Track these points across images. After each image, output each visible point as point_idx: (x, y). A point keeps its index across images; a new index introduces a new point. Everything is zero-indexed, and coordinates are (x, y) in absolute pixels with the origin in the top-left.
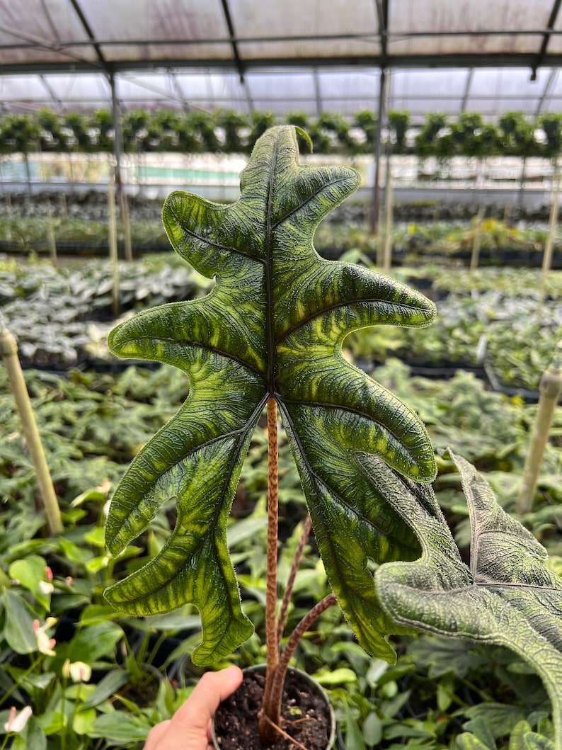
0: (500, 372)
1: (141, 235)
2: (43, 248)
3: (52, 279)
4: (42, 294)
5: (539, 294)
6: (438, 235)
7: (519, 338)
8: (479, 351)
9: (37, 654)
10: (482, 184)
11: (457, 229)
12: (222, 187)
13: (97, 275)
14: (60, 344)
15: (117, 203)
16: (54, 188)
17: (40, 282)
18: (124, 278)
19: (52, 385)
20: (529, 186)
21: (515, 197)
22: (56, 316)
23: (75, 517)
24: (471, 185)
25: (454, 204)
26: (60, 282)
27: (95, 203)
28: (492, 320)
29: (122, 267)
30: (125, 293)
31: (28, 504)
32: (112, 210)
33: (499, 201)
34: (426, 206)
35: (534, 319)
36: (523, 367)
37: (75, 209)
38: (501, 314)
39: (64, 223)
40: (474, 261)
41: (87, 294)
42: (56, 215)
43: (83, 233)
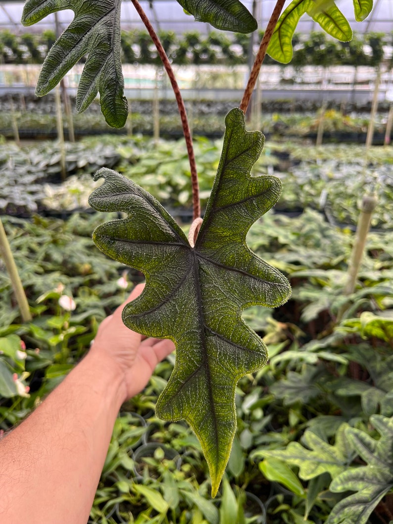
0: (335, 214)
1: (81, 123)
2: (9, 134)
3: (17, 154)
4: (10, 164)
5: (364, 161)
6: (294, 122)
7: (350, 191)
8: (321, 201)
9: (17, 397)
10: (326, 87)
11: (308, 118)
12: (139, 89)
13: (50, 151)
14: (24, 199)
15: (62, 101)
16: (15, 91)
17: (8, 156)
18: (69, 152)
19: (21, 226)
20: (359, 88)
21: (349, 95)
22: (21, 180)
23: (40, 310)
24: (318, 88)
25: (305, 101)
26: (23, 156)
27: (46, 102)
28: (330, 179)
29: (68, 146)
30: (70, 163)
31: (6, 303)
32: (59, 106)
33: (338, 98)
34: (285, 102)
35: (360, 179)
36: (351, 210)
37: (31, 106)
38: (337, 175)
39: (24, 116)
40: (319, 139)
41: (42, 165)
42: (18, 109)
43: (38, 123)
